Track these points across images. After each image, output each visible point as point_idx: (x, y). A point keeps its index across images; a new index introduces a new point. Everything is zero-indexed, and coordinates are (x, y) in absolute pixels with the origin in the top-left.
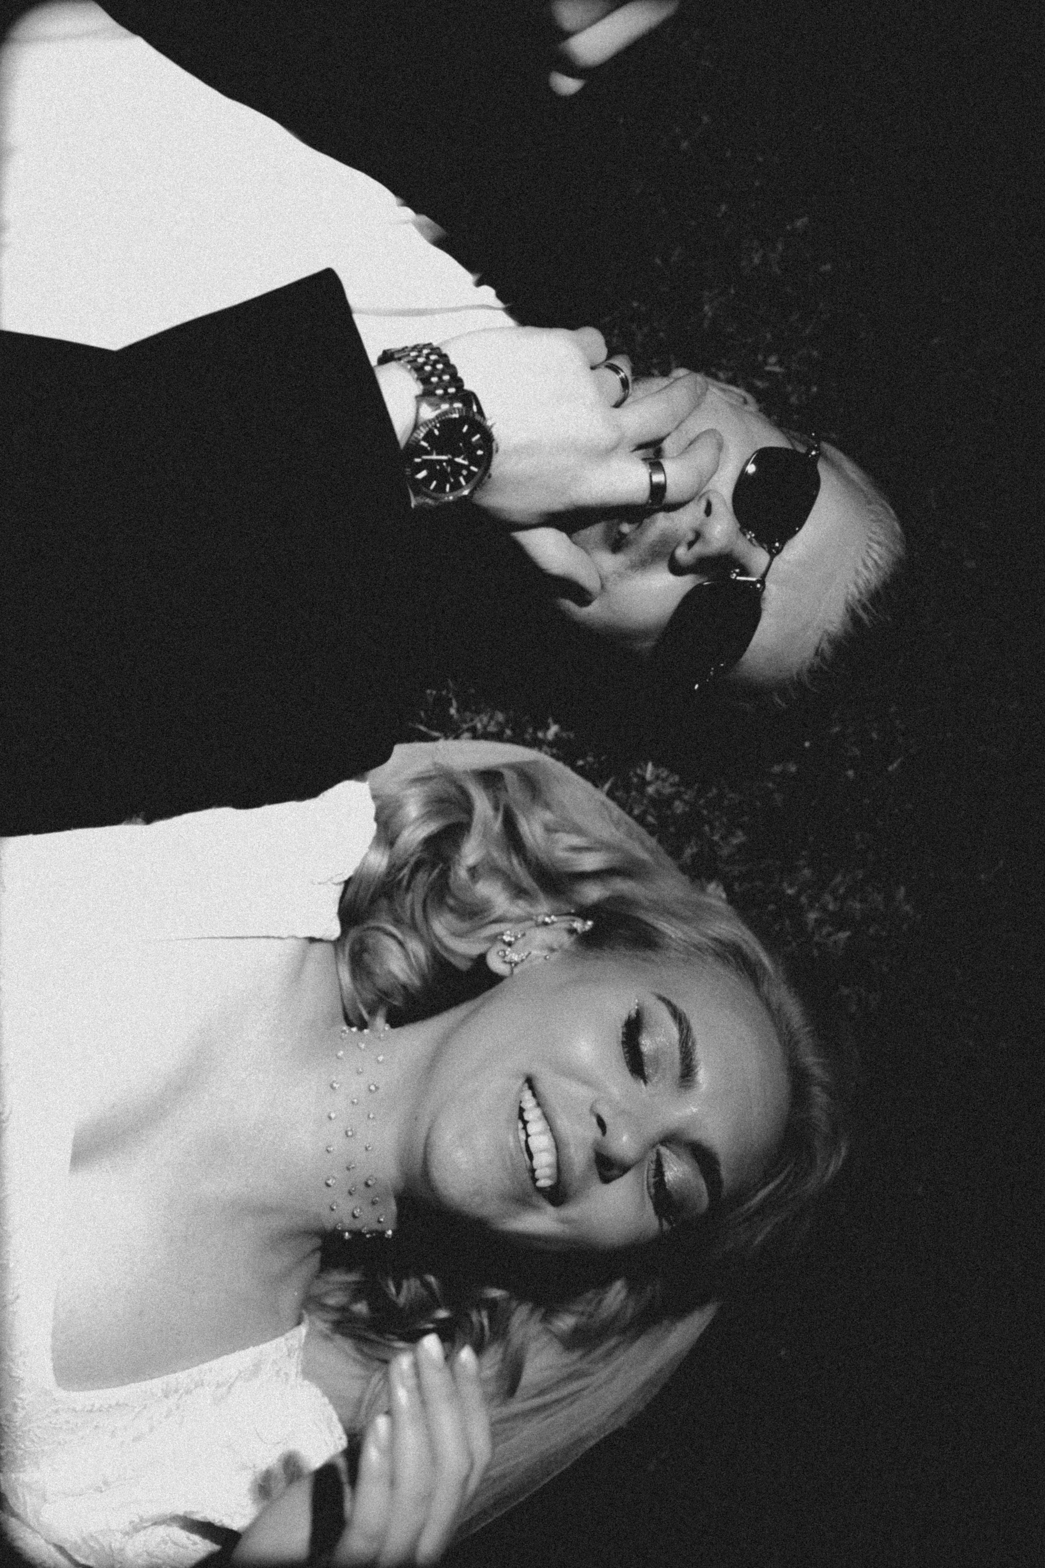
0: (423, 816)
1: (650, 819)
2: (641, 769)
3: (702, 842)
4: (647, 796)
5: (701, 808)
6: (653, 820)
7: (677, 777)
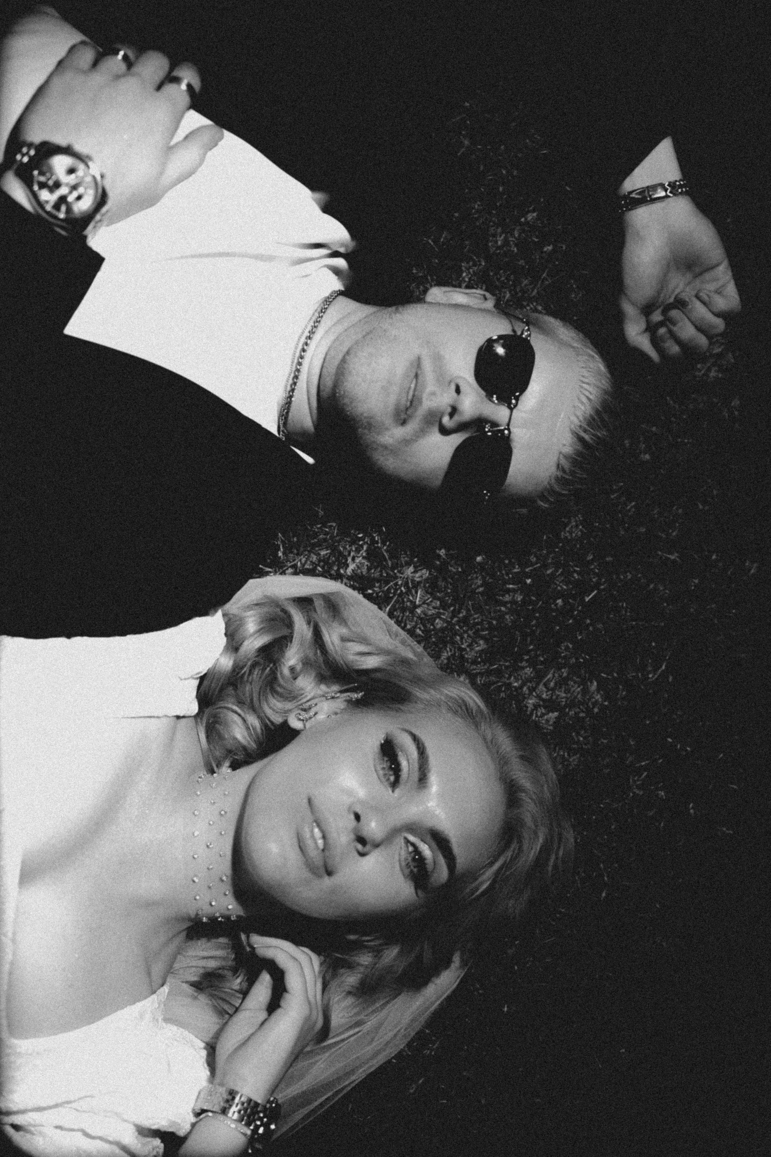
0: (259, 631)
1: (418, 632)
2: (413, 596)
3: (455, 648)
4: (417, 615)
5: (455, 625)
6: (420, 633)
7: (438, 603)
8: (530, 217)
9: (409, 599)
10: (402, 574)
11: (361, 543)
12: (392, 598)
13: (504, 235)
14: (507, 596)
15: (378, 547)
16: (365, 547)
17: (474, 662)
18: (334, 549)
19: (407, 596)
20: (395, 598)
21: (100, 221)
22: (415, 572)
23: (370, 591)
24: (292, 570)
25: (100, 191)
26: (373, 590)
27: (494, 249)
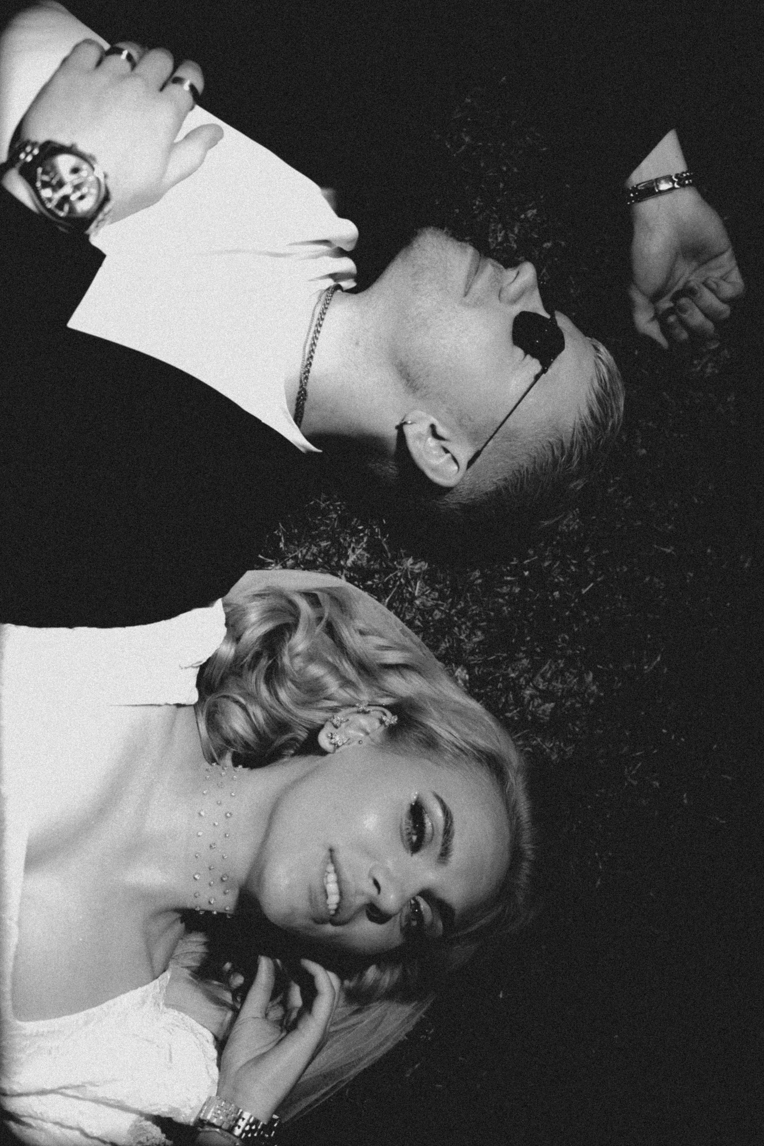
0: (261, 620)
1: (417, 623)
2: (412, 587)
3: (453, 639)
4: (416, 607)
5: (453, 616)
6: (419, 624)
7: (437, 594)
8: (530, 213)
9: (407, 590)
10: (402, 565)
11: (361, 534)
12: (391, 589)
13: (503, 232)
14: (505, 588)
15: (378, 539)
16: (365, 540)
17: (472, 653)
18: (335, 542)
19: (406, 588)
20: (395, 589)
21: (103, 220)
22: (414, 564)
23: (370, 583)
24: (293, 562)
25: (103, 190)
26: (373, 582)
27: (494, 245)
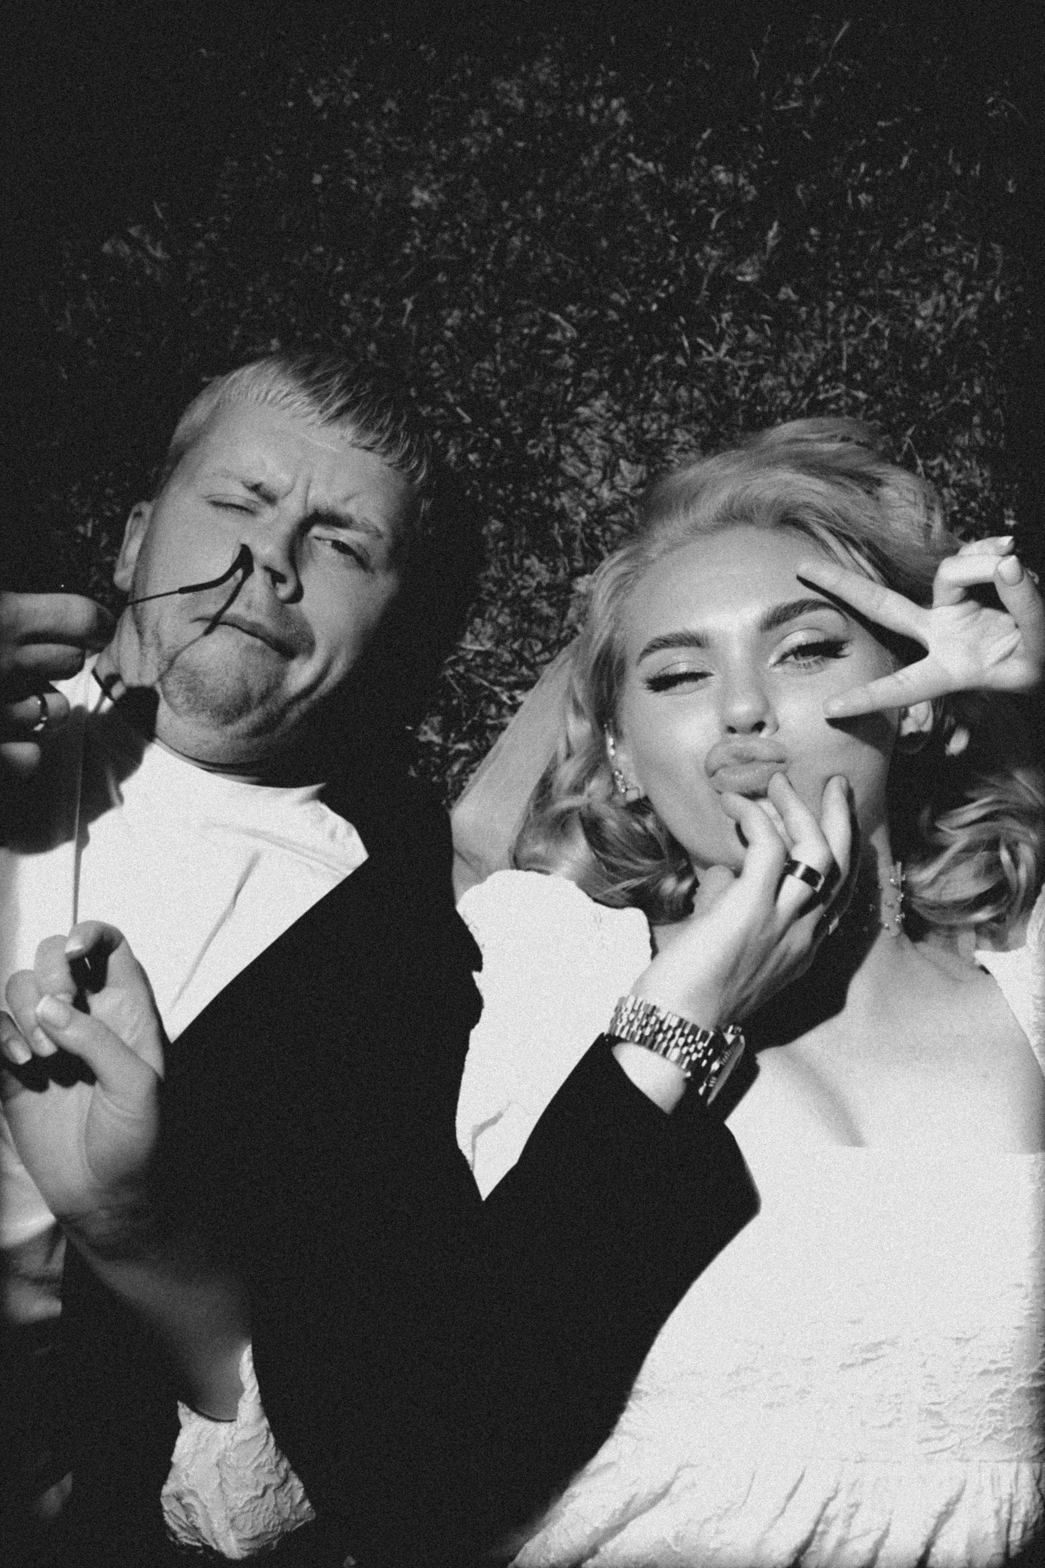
17: (554, 571)
